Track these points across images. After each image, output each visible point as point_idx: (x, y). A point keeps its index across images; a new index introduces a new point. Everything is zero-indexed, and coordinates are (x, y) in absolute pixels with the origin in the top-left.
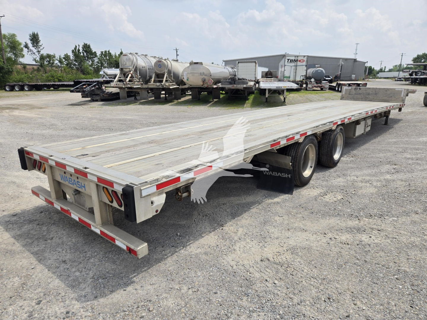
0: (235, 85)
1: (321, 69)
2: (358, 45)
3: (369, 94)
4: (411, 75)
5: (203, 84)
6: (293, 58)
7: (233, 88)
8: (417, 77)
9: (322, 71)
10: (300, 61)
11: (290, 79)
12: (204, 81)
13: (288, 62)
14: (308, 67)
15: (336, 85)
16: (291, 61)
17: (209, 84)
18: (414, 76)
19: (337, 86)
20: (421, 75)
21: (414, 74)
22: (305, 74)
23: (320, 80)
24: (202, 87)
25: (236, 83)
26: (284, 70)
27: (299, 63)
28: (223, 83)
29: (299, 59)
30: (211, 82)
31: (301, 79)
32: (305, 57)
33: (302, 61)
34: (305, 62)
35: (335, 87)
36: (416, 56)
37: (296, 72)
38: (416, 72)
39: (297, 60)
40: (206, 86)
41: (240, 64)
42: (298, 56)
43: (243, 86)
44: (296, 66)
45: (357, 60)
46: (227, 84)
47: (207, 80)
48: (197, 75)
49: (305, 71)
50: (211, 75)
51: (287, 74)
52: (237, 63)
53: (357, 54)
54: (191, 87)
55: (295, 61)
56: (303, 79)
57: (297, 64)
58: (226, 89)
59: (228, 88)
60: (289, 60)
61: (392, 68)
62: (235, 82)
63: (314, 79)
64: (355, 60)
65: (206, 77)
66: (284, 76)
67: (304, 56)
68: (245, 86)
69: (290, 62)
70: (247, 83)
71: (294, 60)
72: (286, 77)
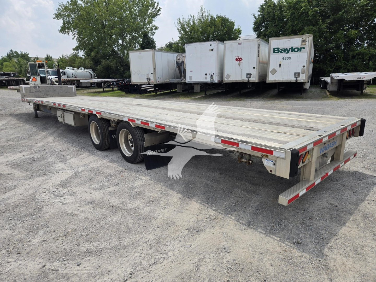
3: (48, 91)
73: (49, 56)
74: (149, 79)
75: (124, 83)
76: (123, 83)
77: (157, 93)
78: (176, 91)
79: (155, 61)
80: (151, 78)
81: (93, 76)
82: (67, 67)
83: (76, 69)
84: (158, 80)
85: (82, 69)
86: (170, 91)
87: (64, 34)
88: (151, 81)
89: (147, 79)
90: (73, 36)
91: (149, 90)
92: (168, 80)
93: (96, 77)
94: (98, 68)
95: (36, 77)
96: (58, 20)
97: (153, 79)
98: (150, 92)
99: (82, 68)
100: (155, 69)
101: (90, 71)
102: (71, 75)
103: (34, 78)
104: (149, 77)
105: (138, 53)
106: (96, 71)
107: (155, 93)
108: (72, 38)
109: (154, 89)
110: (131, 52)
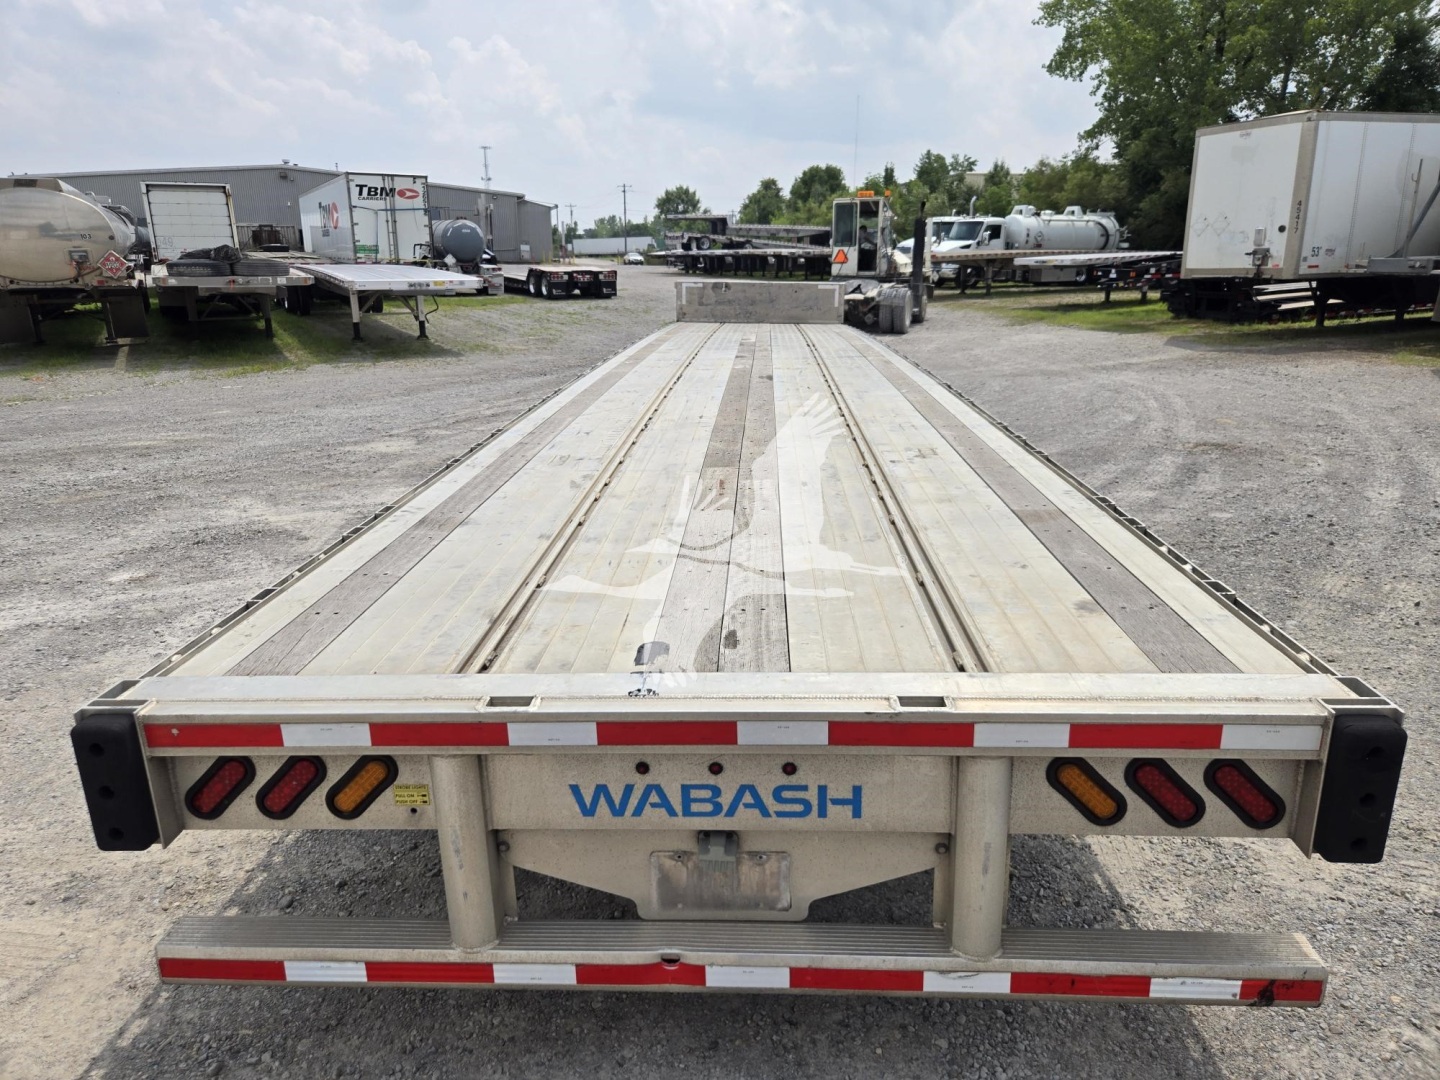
0: (240, 279)
1: (468, 223)
2: (488, 151)
3: (753, 303)
4: (686, 247)
5: (79, 275)
6: (378, 183)
7: (232, 288)
8: (702, 252)
9: (473, 229)
10: (402, 194)
11: (379, 256)
12: (81, 263)
13: (361, 193)
14: (432, 213)
15: (528, 277)
16: (373, 192)
17: (110, 274)
18: (694, 251)
19: (532, 280)
20: (709, 248)
21: (694, 245)
22: (426, 239)
23: (472, 261)
24: (75, 286)
25: (238, 268)
26: (353, 225)
27: (400, 202)
28: (182, 269)
29: (399, 185)
30: (117, 265)
31: (417, 255)
32: (418, 181)
33: (409, 194)
34: (420, 199)
35: (527, 282)
36: (664, 195)
37: (395, 233)
38: (697, 239)
39: (392, 190)
40: (95, 284)
41: (155, 195)
42: (392, 176)
43: (275, 281)
44: (393, 210)
45: (527, 198)
46: (202, 276)
47: (94, 259)
48: (23, 234)
49: (427, 229)
50: (112, 238)
51: (365, 238)
52: (144, 190)
53: (489, 179)
54: (14, 287)
55: (387, 195)
56: (425, 257)
57: (393, 204)
58: (202, 294)
59: (208, 289)
60: (365, 190)
61: (593, 226)
62: (232, 265)
63: (455, 256)
64: (520, 198)
65: (86, 246)
66: (355, 246)
67: (415, 177)
68: (282, 281)
69: (369, 194)
70: (286, 272)
71: (382, 189)
72: (364, 249)
73: (1002, 167)
74: (1261, 255)
75: (1153, 270)
76: (1147, 272)
77: (1327, 323)
78: (1430, 318)
79: (1311, 168)
80: (1273, 252)
81: (1114, 239)
82: (1017, 208)
83: (1047, 214)
84: (1313, 261)
85: (1073, 213)
86: (1399, 315)
87: (1066, 77)
88: (1270, 265)
89: (1254, 253)
90: (1096, 82)
91: (1284, 307)
92: (1365, 262)
93: (1126, 245)
94: (1142, 205)
95: (846, 249)
96: (1051, 25)
97: (1282, 253)
98: (1295, 315)
99: (1076, 209)
100: (1300, 207)
101: (1104, 221)
102: (1023, 238)
103: (841, 254)
104: (1266, 245)
105: (1239, 133)
106: (1131, 220)
107: (1313, 324)
108: (1091, 89)
109: (1311, 303)
110: (1205, 135)
